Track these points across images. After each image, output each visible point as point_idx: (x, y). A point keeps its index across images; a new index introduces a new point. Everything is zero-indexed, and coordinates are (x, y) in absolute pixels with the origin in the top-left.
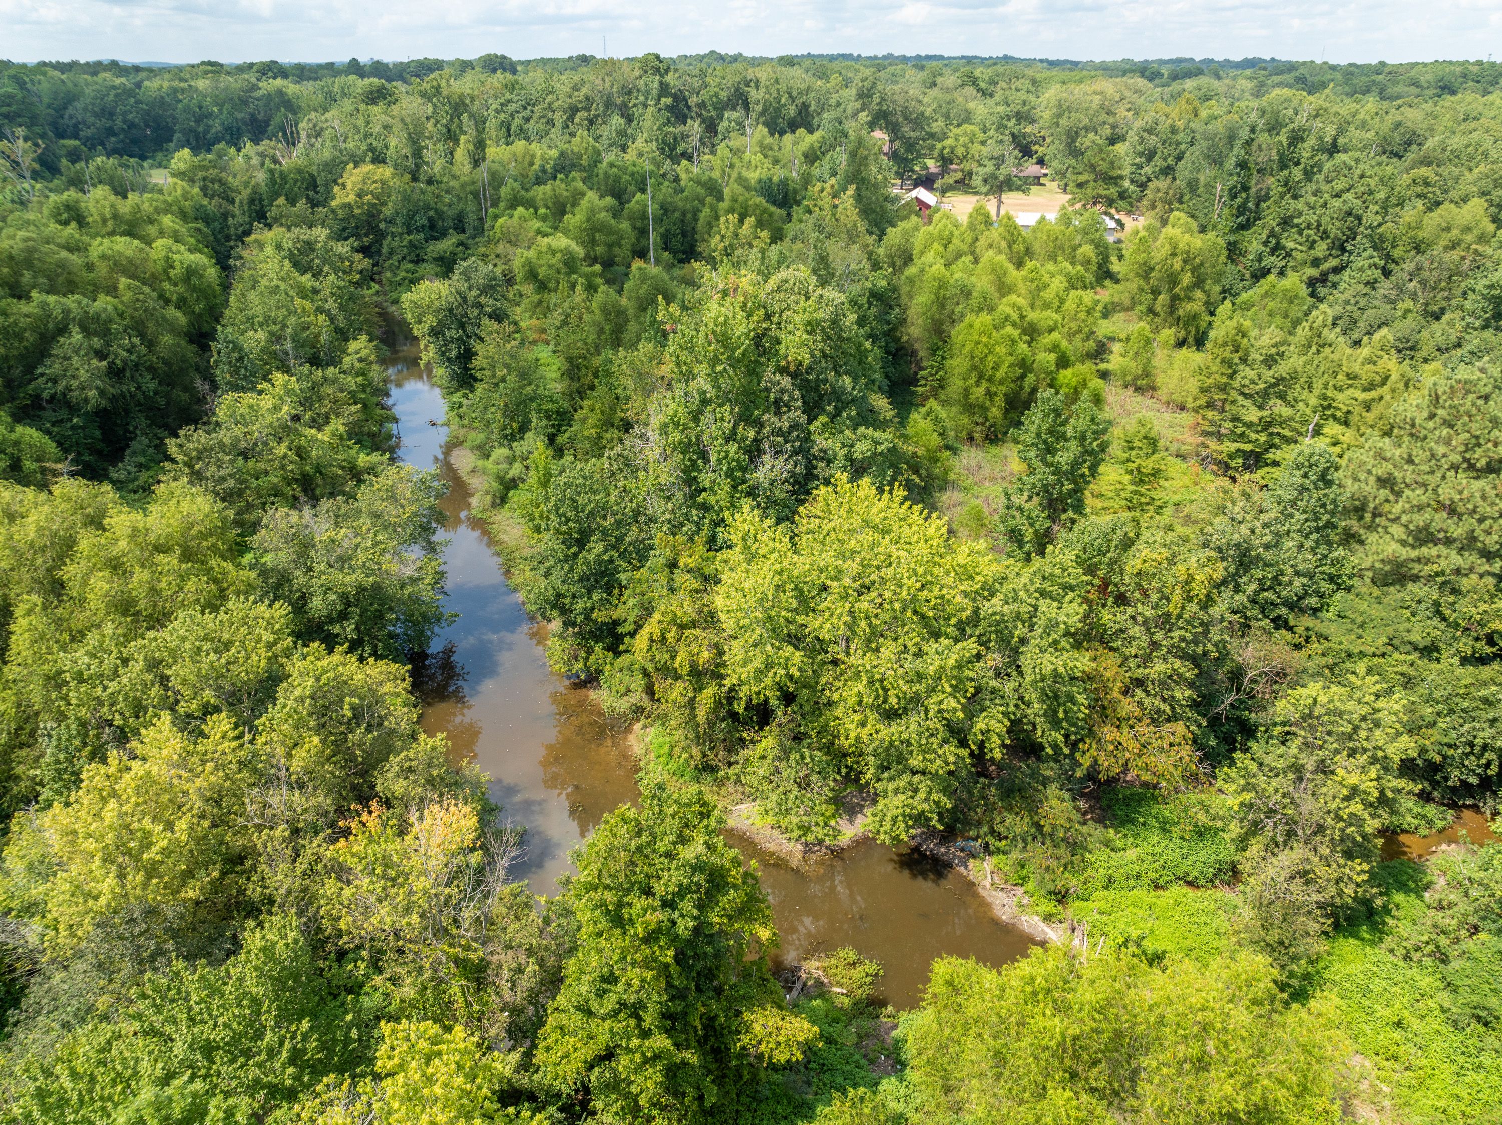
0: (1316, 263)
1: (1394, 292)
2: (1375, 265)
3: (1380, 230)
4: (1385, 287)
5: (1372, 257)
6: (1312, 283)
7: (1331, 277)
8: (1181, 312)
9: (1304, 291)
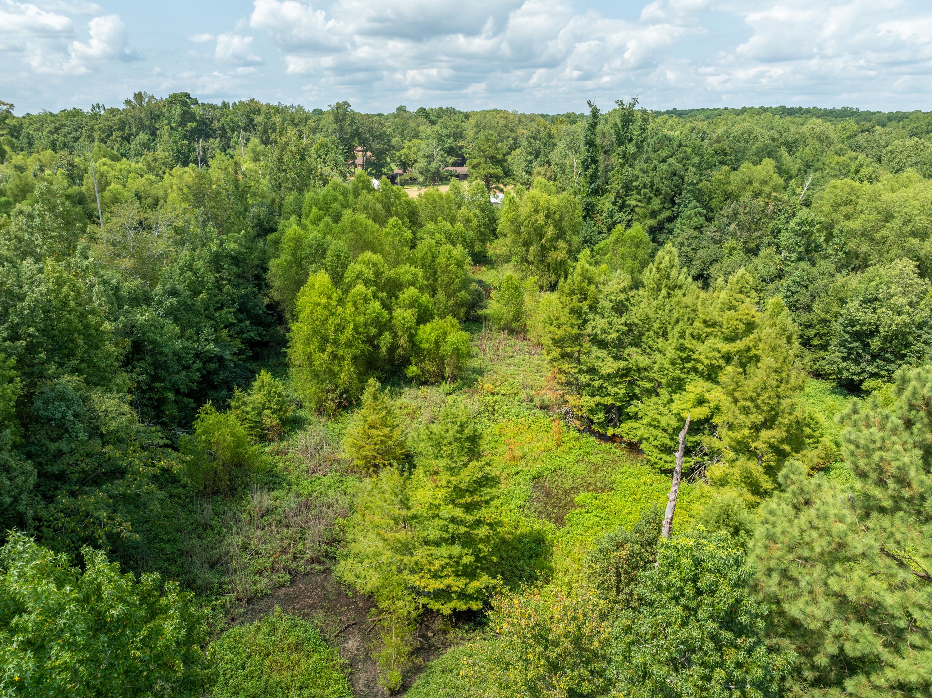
0: (653, 214)
1: (718, 234)
2: (699, 213)
3: (700, 185)
4: (710, 230)
5: (696, 207)
6: (652, 231)
7: (667, 225)
8: (549, 260)
9: (647, 238)
